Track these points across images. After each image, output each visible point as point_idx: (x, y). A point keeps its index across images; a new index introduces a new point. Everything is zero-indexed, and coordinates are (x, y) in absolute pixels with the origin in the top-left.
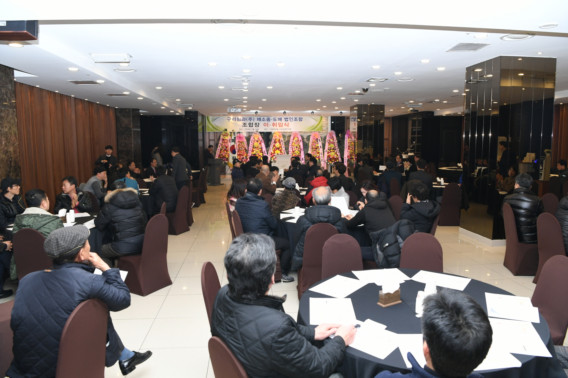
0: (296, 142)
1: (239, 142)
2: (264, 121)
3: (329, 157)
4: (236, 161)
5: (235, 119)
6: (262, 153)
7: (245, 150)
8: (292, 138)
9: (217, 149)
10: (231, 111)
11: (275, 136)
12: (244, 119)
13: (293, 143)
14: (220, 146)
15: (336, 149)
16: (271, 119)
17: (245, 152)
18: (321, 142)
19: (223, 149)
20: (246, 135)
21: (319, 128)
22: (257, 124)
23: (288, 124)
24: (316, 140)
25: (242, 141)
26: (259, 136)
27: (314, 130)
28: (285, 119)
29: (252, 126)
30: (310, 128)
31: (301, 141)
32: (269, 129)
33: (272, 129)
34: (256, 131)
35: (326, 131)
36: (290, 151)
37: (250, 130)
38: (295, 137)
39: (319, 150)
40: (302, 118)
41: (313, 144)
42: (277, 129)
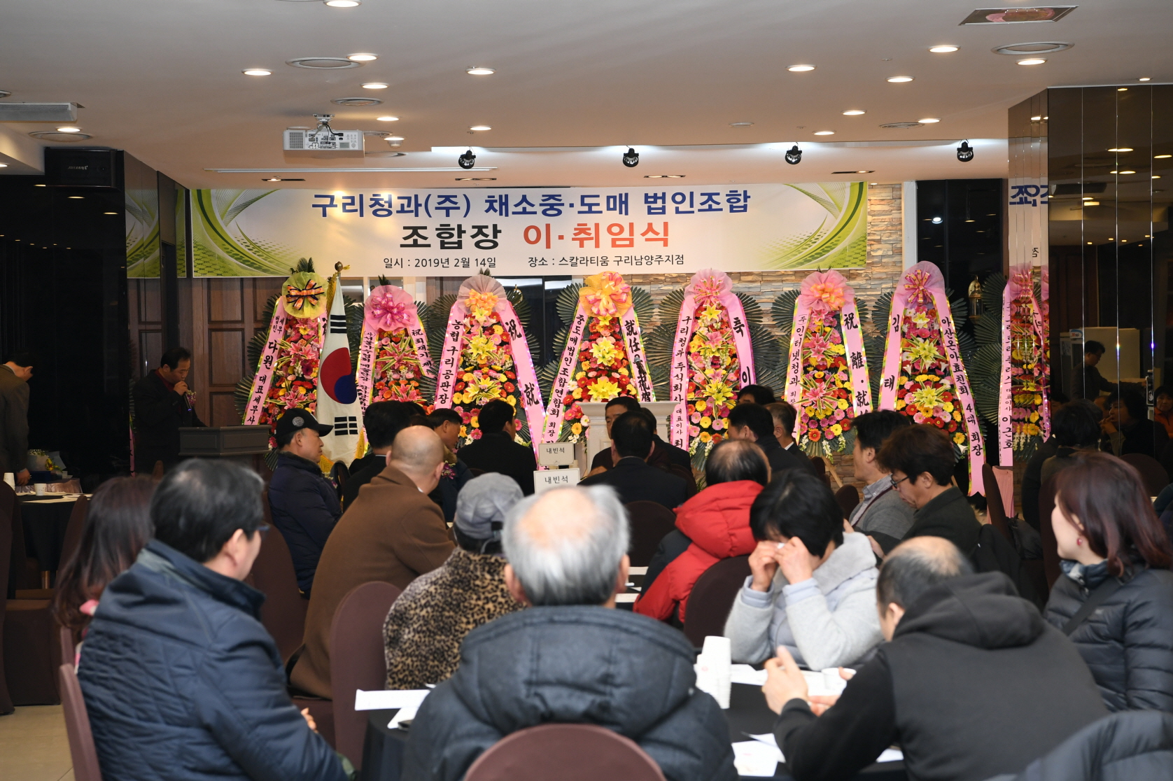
0: (712, 334)
1: (381, 333)
2: (524, 212)
4: (297, 422)
5: (357, 206)
7: (414, 384)
8: (687, 310)
9: (253, 377)
10: (301, 144)
11: (591, 298)
12: (412, 205)
13: (696, 341)
14: (269, 361)
15: (947, 373)
16: (567, 205)
17: (413, 391)
18: (858, 333)
19: (290, 378)
20: (421, 297)
21: (848, 253)
22: (485, 231)
23: (666, 233)
24: (831, 319)
25: (402, 332)
26: (496, 304)
27: (821, 264)
28: (649, 200)
29: (456, 245)
30: (794, 253)
31: (742, 328)
32: (553, 262)
33: (574, 261)
34: (479, 271)
35: (891, 264)
36: (679, 387)
37: (445, 265)
38: (704, 306)
39: (849, 377)
40: (745, 192)
41: (813, 344)
42: (600, 259)
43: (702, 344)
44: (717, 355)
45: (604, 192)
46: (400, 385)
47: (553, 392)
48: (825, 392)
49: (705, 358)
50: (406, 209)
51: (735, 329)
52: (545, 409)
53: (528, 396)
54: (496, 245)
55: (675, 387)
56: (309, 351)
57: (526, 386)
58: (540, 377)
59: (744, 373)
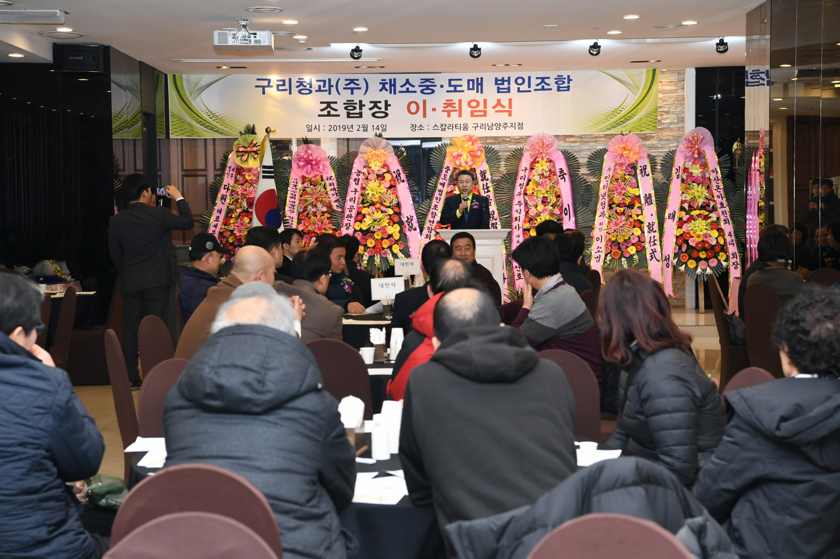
0: (543, 180)
1: (304, 179)
2: (408, 91)
3: (686, 242)
4: (209, 245)
6: (397, 228)
7: (326, 215)
8: (525, 163)
9: (213, 209)
10: (226, 40)
11: (455, 154)
13: (531, 185)
14: (224, 198)
15: (714, 209)
17: (326, 221)
18: (650, 180)
19: (238, 211)
20: (333, 153)
21: (644, 121)
22: (379, 105)
23: (510, 106)
24: (630, 169)
25: (319, 178)
26: (386, 158)
27: (623, 129)
28: (499, 82)
29: (358, 115)
30: (604, 121)
31: (565, 176)
32: (428, 127)
33: (444, 127)
34: (374, 135)
35: (676, 129)
36: (518, 219)
37: (350, 130)
38: (537, 160)
39: (642, 212)
40: (569, 76)
41: (616, 187)
42: (462, 126)
43: (535, 188)
44: (546, 195)
45: (466, 77)
46: (316, 216)
47: (427, 221)
48: (624, 223)
49: (537, 198)
50: (322, 89)
51: (560, 176)
52: (421, 234)
53: (409, 225)
54: (387, 115)
55: (515, 219)
56: (252, 191)
57: (407, 217)
58: (417, 211)
59: (566, 209)
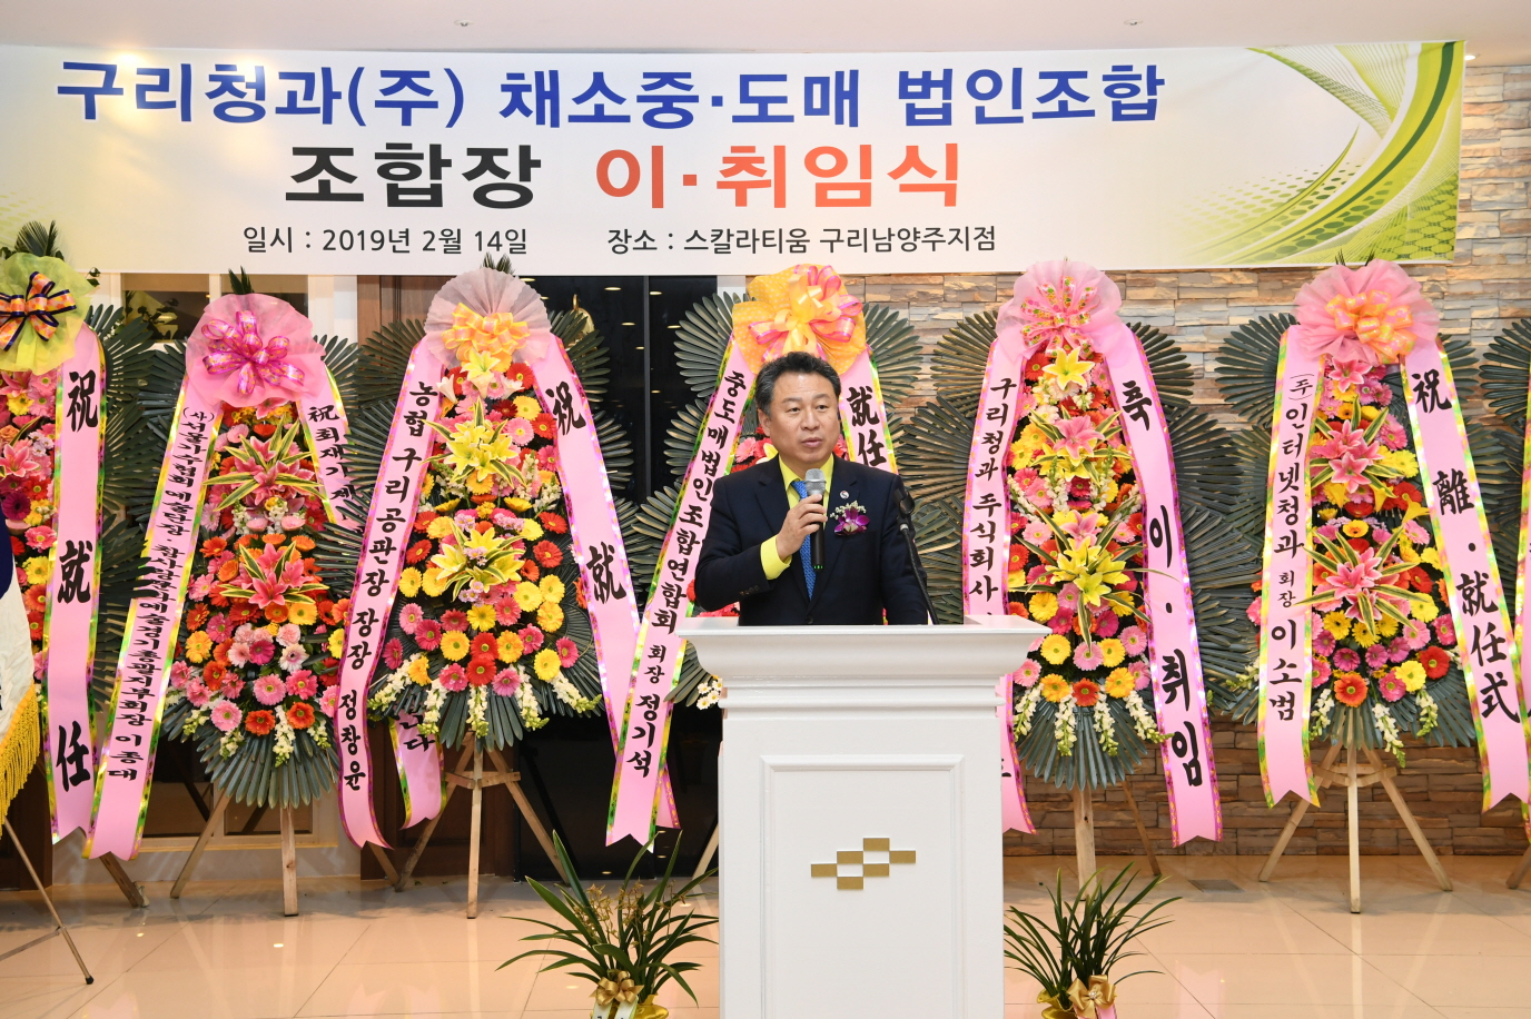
0: (1070, 421)
1: (228, 415)
2: (599, 116)
5: (174, 93)
6: (554, 588)
7: (300, 543)
8: (1005, 360)
12: (316, 94)
13: (1029, 440)
17: (295, 563)
18: (1453, 422)
21: (1409, 223)
22: (498, 161)
23: (952, 171)
24: (1379, 386)
25: (280, 410)
26: (521, 343)
27: (1345, 249)
28: (911, 89)
29: (428, 197)
30: (1272, 223)
31: (1145, 407)
32: (671, 241)
33: (723, 239)
34: (482, 262)
35: (1494, 261)
36: (986, 557)
37: (400, 247)
38: (1049, 351)
39: (1431, 532)
40: (1152, 70)
41: (1334, 449)
42: (786, 236)
43: (1046, 448)
44: (1084, 475)
45: (799, 67)
46: (262, 546)
47: (663, 565)
48: (1379, 575)
49: (1054, 483)
50: (301, 103)
51: (1128, 409)
52: (641, 609)
53: (597, 578)
54: (526, 197)
55: (975, 556)
56: (23, 456)
57: (593, 549)
58: (629, 527)
59: (1155, 523)
